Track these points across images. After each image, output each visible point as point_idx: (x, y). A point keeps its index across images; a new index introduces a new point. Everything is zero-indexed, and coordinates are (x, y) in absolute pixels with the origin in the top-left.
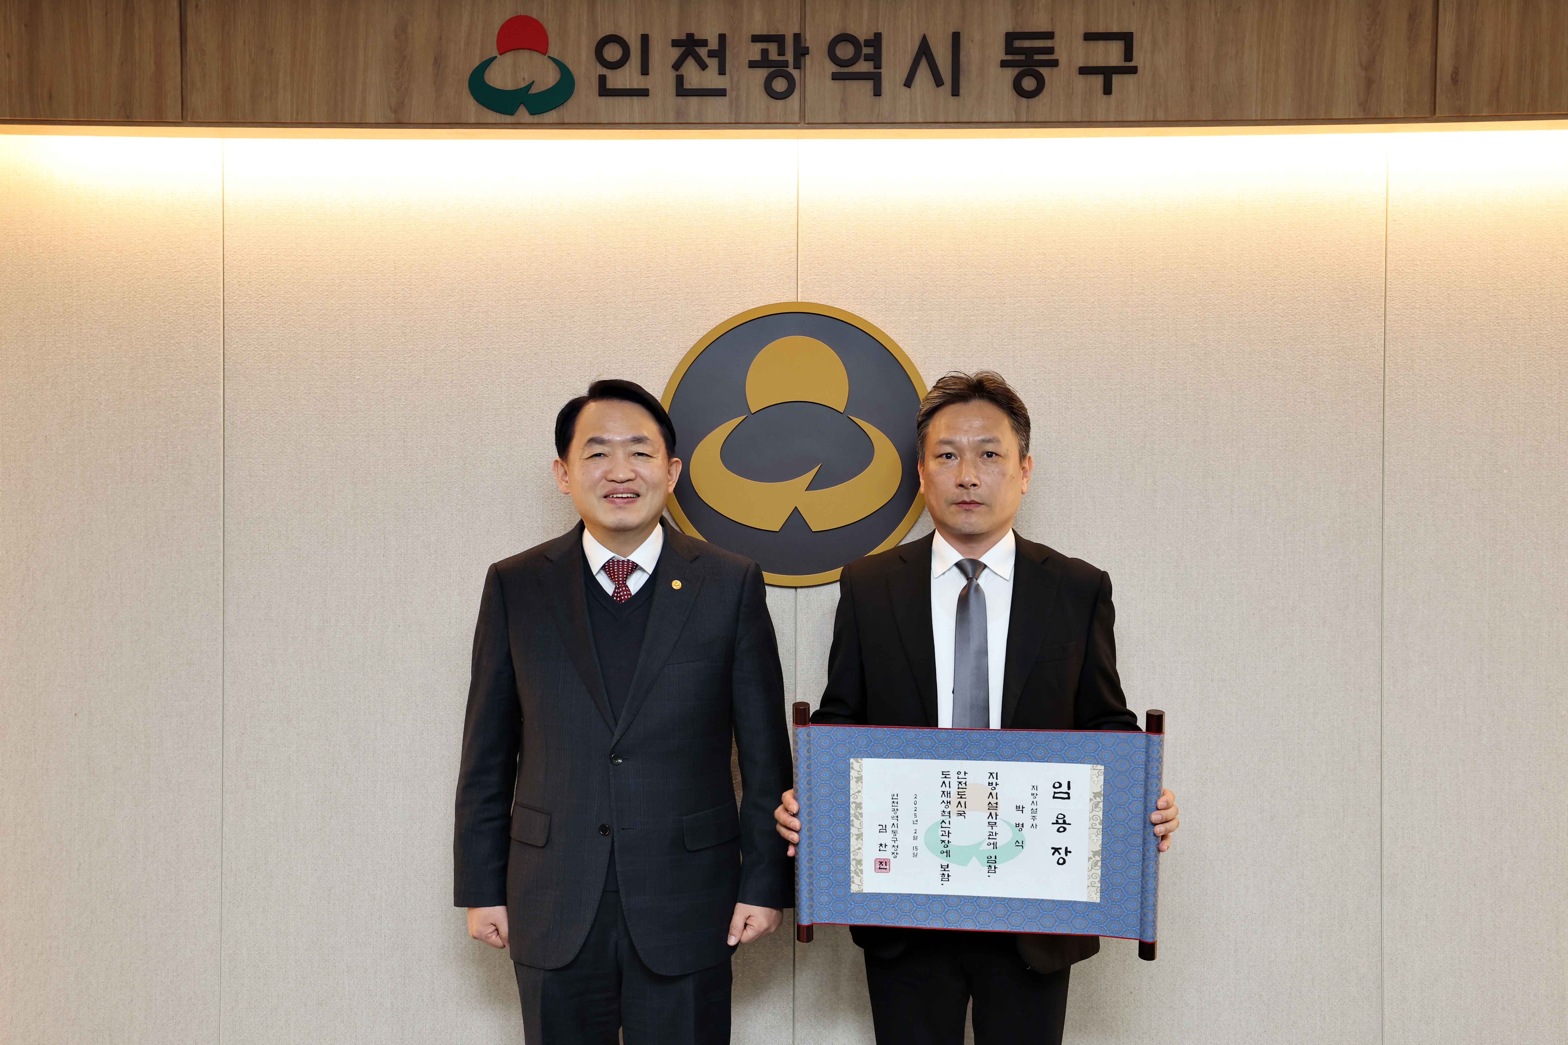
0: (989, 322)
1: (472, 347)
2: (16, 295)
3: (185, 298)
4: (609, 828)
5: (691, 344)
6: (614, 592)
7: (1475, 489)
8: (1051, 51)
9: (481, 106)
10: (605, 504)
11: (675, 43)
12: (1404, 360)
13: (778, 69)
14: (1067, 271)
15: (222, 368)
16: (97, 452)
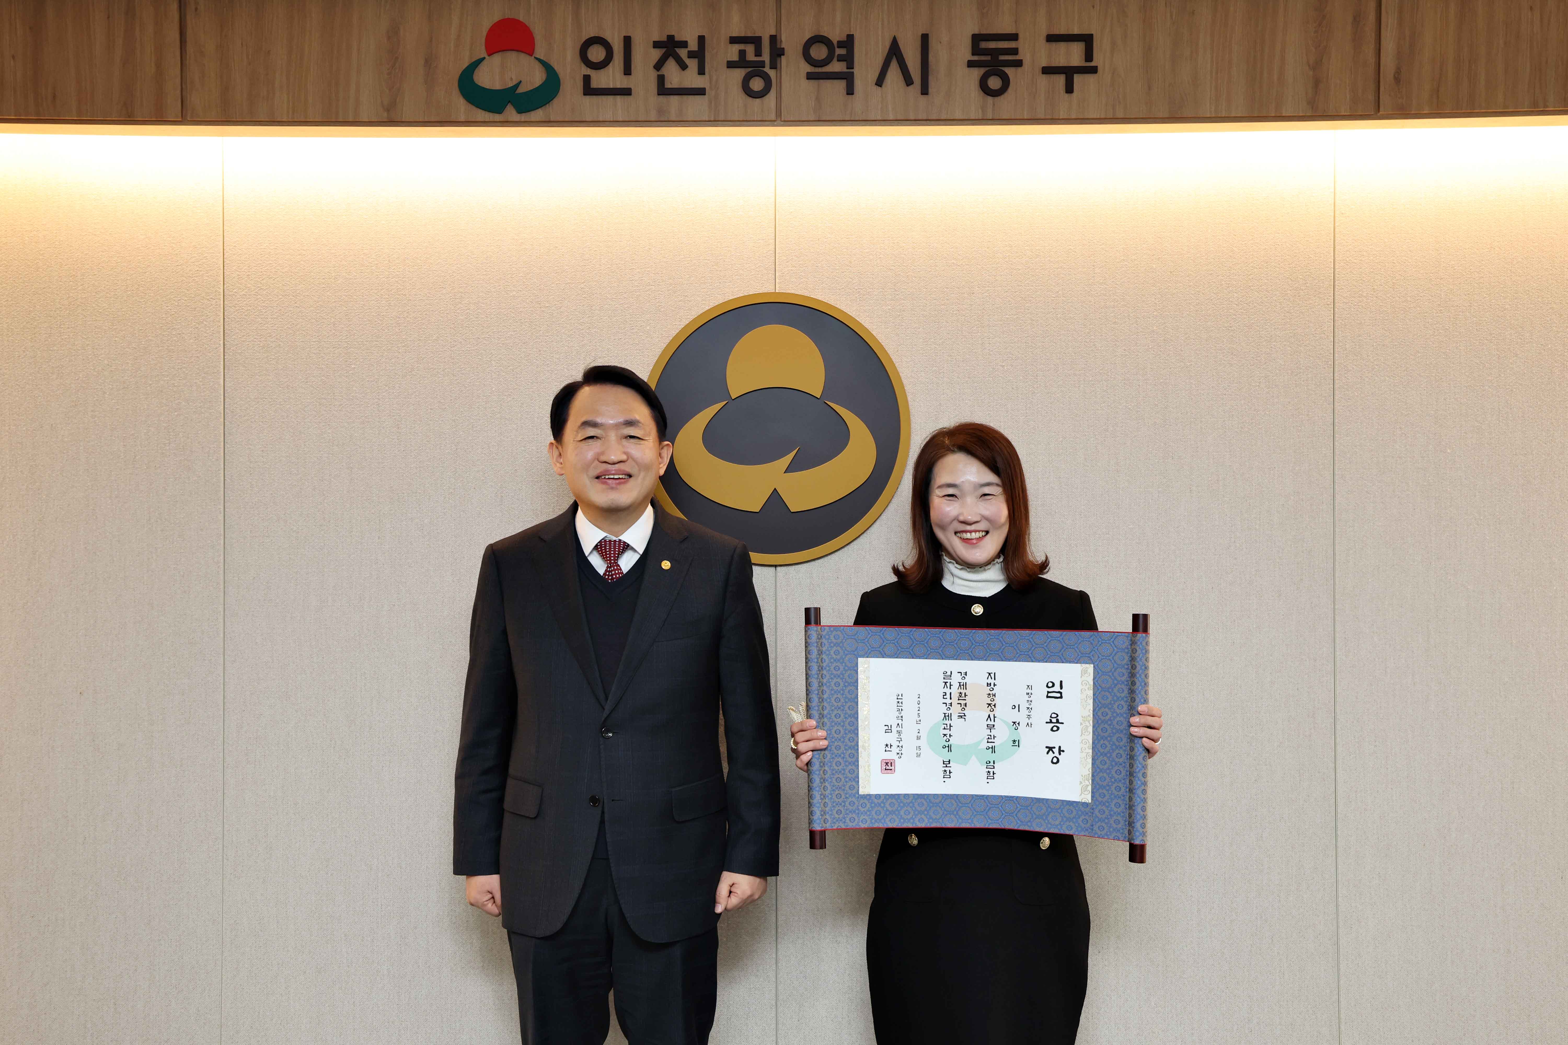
0: (959, 311)
1: (464, 337)
2: (22, 288)
3: (186, 291)
4: (598, 800)
5: (674, 333)
6: (606, 571)
7: (1421, 468)
8: (1015, 51)
9: (470, 105)
10: (598, 486)
11: (657, 45)
12: (1352, 346)
13: (755, 70)
14: (1033, 262)
15: (223, 358)
16: (101, 440)
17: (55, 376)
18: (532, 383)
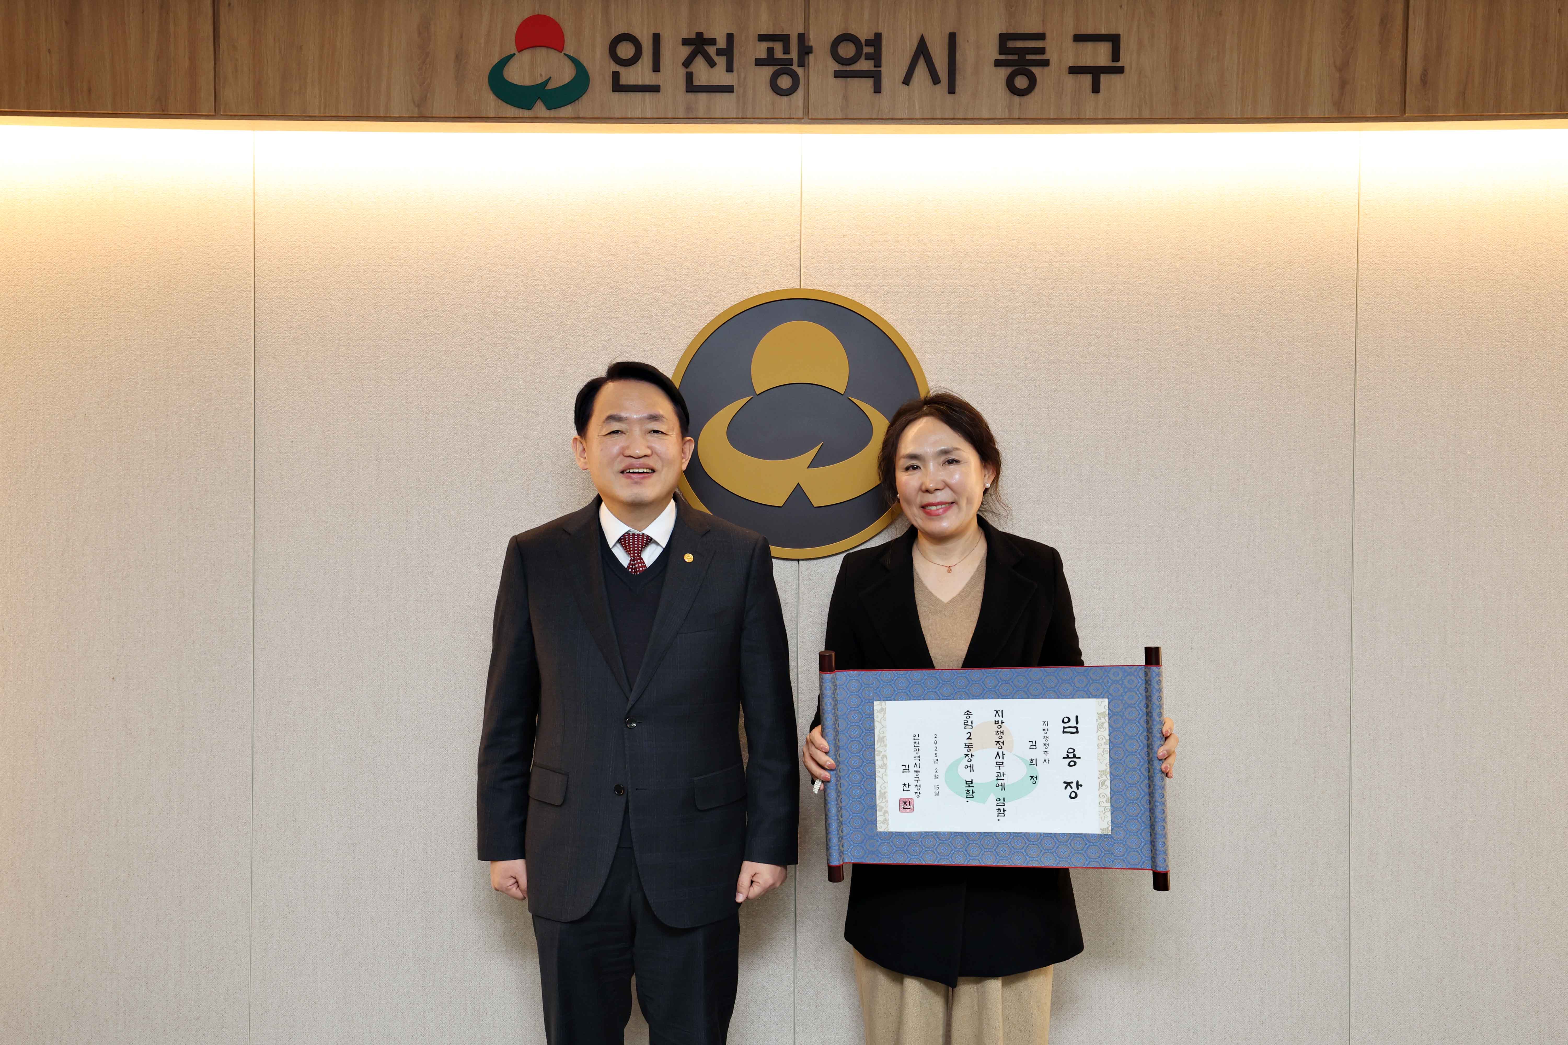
0: (982, 308)
1: (491, 331)
2: (56, 279)
3: (217, 283)
4: (623, 788)
5: (700, 328)
6: (630, 564)
7: (1440, 469)
8: (1042, 51)
9: (500, 101)
10: (623, 480)
11: (685, 42)
12: (1374, 347)
13: (783, 67)
14: (1057, 260)
15: (253, 350)
16: (134, 429)
17: (88, 367)
18: (558, 377)
